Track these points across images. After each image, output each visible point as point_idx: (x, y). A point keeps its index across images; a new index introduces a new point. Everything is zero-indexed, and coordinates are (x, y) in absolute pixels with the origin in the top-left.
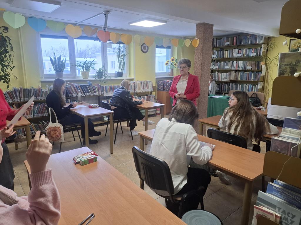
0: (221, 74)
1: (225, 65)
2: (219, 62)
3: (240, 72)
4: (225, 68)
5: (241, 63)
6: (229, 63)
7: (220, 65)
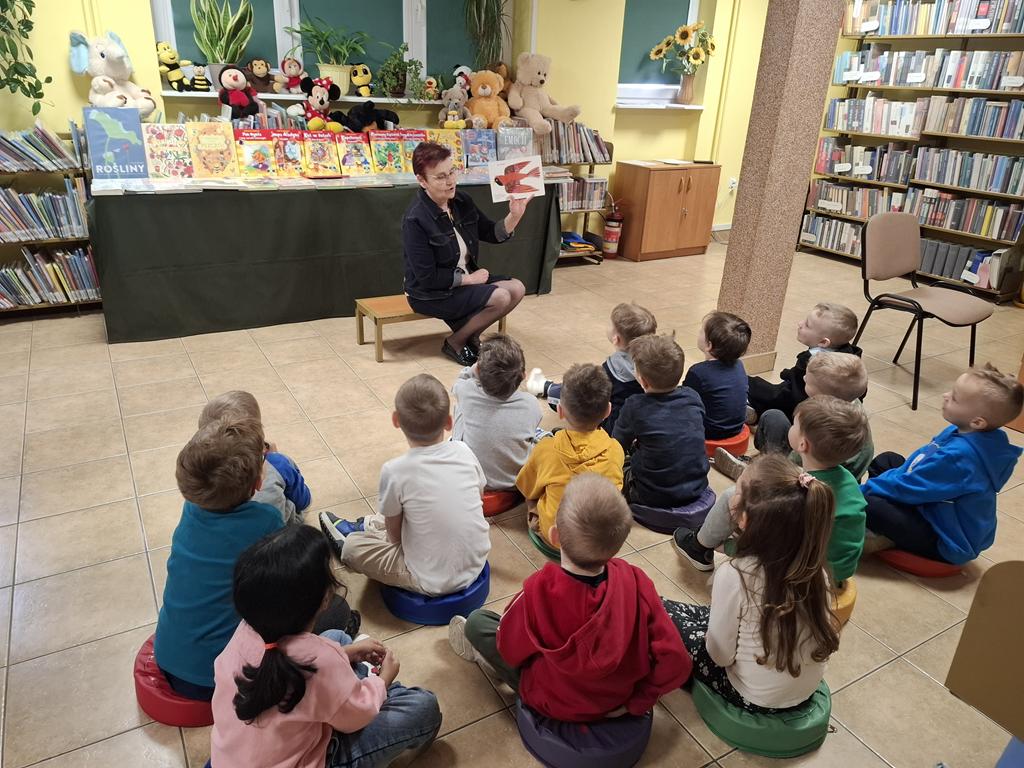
0: (886, 106)
1: (912, 67)
2: (886, 53)
3: (971, 100)
4: (908, 81)
5: (980, 60)
6: (928, 61)
7: (889, 66)
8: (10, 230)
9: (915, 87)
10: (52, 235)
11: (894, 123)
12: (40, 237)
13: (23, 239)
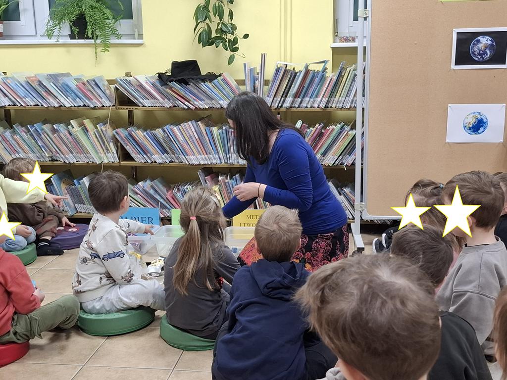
8: (194, 155)
10: (223, 161)
12: (214, 161)
13: (202, 163)
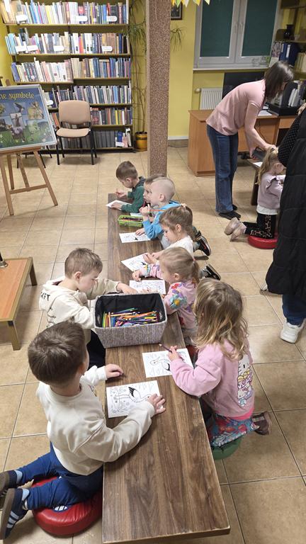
0: (47, 65)
1: (54, 42)
2: (37, 35)
4: (55, 51)
5: (88, 38)
7: (41, 42)
9: (59, 54)
11: (56, 75)
